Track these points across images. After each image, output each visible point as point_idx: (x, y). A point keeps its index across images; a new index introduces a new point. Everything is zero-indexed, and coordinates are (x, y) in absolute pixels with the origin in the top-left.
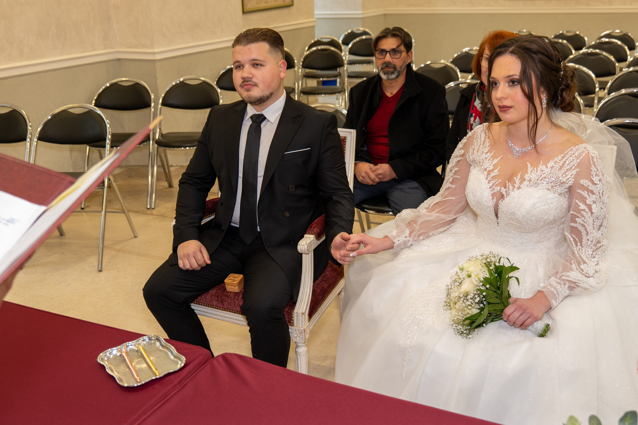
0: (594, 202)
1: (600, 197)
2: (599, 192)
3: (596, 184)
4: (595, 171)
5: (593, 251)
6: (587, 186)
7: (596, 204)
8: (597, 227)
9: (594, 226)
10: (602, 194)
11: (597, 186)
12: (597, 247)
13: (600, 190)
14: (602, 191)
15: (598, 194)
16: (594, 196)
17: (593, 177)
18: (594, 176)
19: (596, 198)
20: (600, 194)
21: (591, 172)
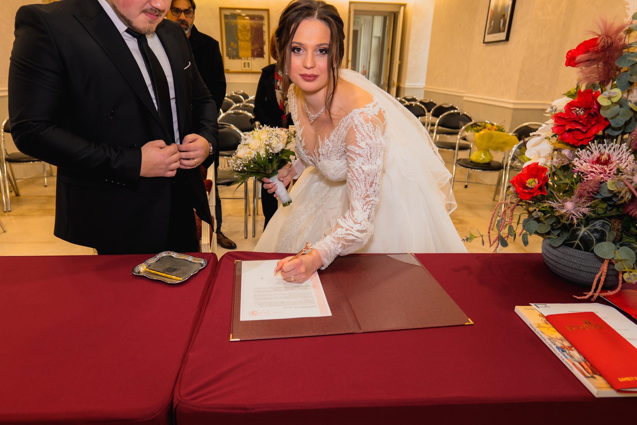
2: (367, 155)
8: (369, 183)
9: (366, 183)
10: (371, 157)
12: (366, 201)
13: (367, 153)
14: (369, 154)
15: (366, 157)
16: (362, 158)
18: (360, 142)
19: (365, 161)
20: (368, 157)
21: (357, 139)
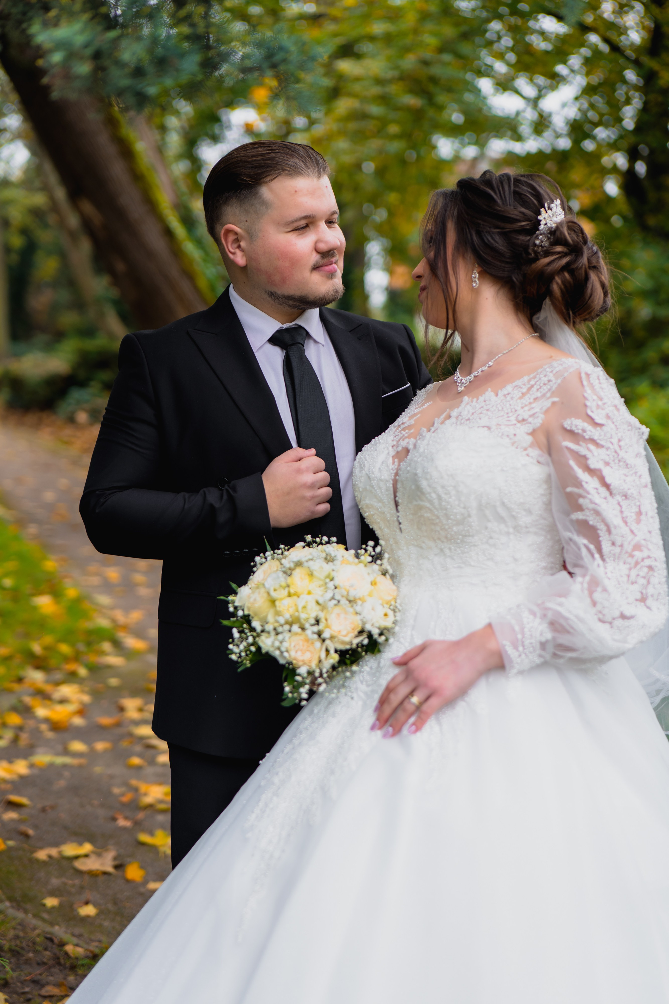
0: (607, 464)
1: (616, 452)
2: (611, 442)
3: (601, 425)
4: (594, 400)
5: (630, 569)
6: (580, 431)
7: (612, 467)
10: (619, 446)
11: (604, 428)
13: (611, 438)
14: (617, 440)
17: (592, 412)
18: (593, 409)
19: (609, 455)
20: (613, 446)
21: (586, 402)
